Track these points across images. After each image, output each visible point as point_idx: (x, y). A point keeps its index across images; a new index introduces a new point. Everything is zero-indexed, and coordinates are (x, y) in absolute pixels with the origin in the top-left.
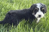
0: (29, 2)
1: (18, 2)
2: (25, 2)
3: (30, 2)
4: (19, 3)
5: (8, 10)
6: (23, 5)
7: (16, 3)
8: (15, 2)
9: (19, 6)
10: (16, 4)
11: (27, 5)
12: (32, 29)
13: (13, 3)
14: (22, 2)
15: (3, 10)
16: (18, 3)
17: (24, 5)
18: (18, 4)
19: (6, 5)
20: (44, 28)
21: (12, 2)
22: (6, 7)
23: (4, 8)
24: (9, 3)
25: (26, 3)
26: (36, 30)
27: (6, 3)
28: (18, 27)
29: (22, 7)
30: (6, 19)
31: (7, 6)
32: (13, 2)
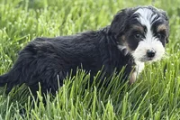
0: (97, 6)
1: (56, 5)
2: (82, 5)
3: (102, 5)
4: (63, 9)
5: (21, 34)
6: (77, 15)
7: (50, 8)
8: (46, 6)
9: (61, 20)
10: (52, 13)
11: (92, 18)
12: (110, 106)
13: (40, 9)
14: (74, 6)
15: (4, 37)
16: (59, 9)
17: (80, 15)
18: (56, 14)
19: (14, 16)
20: (155, 100)
21: (35, 6)
22: (13, 23)
23: (7, 30)
24: (23, 9)
25: (86, 10)
26: (127, 109)
27: (13, 11)
28: (60, 98)
29: (73, 25)
30: (20, 69)
31: (16, 19)
32: (39, 5)
